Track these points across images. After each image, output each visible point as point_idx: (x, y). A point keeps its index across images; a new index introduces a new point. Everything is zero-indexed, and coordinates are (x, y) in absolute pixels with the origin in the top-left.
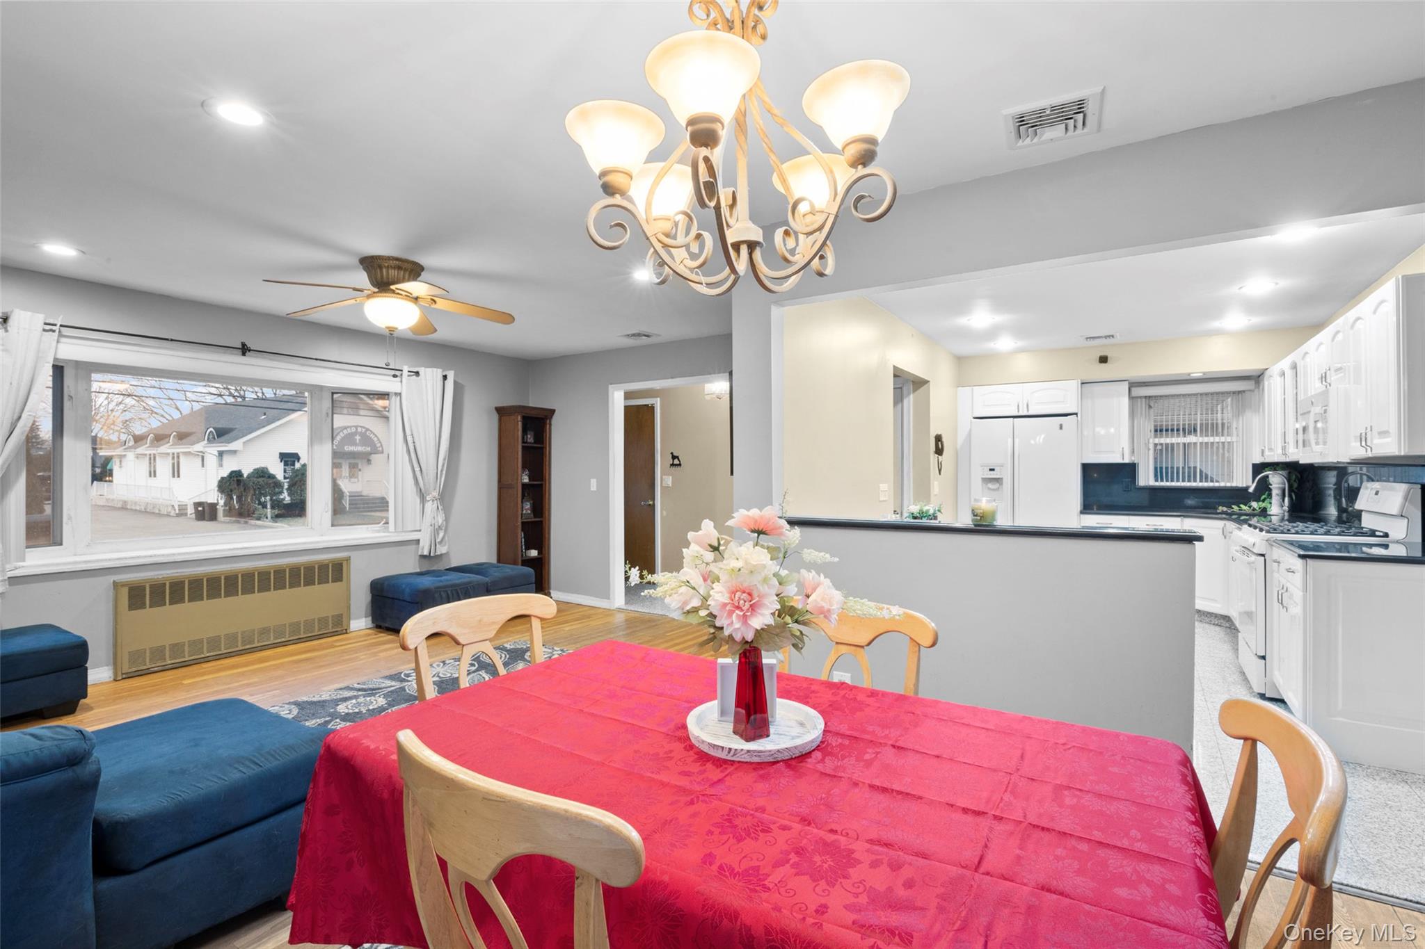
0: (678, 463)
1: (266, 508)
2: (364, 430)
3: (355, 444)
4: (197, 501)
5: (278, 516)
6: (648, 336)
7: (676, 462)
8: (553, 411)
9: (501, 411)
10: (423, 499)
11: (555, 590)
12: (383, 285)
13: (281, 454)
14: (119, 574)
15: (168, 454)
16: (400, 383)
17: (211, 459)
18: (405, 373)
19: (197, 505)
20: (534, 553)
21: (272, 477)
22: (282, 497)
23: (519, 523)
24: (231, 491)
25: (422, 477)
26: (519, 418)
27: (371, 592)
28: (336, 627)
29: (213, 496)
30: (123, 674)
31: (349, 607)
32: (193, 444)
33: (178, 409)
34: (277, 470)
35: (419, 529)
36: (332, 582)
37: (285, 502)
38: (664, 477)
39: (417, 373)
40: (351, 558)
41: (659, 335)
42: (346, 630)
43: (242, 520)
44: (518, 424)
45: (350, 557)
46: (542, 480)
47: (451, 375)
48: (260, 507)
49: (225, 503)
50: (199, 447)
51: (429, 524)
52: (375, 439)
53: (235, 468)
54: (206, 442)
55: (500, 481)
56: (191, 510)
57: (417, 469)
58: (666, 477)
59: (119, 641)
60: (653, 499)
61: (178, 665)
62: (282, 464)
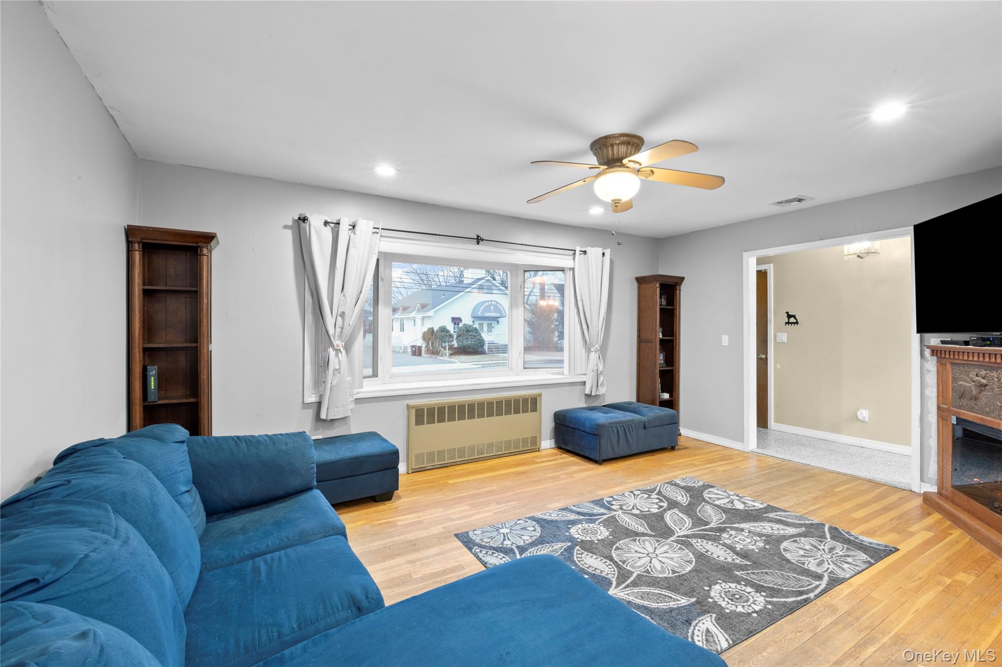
0: (795, 321)
1: (446, 350)
2: (495, 303)
3: (490, 312)
4: (412, 345)
5: (451, 354)
6: (800, 200)
7: (792, 320)
8: (683, 279)
9: (640, 280)
10: (588, 351)
11: (683, 427)
12: (613, 162)
13: (452, 318)
14: (412, 399)
15: (398, 318)
16: (573, 260)
17: (418, 322)
18: (578, 252)
19: (413, 347)
20: (666, 396)
21: (448, 331)
22: (453, 343)
23: (658, 372)
24: (429, 339)
25: (588, 333)
26: (658, 285)
27: (555, 421)
28: (532, 446)
29: (420, 343)
30: (412, 469)
31: (540, 432)
32: (410, 313)
33: (401, 295)
34: (450, 327)
35: (584, 373)
36: (531, 412)
37: (455, 346)
38: (778, 334)
39: (585, 252)
40: (543, 394)
41: (814, 199)
42: (539, 448)
43: (434, 356)
44: (656, 290)
45: (541, 394)
46: (673, 336)
47: (608, 252)
48: (443, 349)
49: (425, 346)
50: (413, 315)
51: (592, 370)
52: (502, 308)
53: (431, 327)
54: (416, 312)
55: (639, 336)
56: (409, 350)
57: (585, 327)
58: (781, 334)
59: (410, 447)
60: (766, 354)
61: (442, 466)
62: (453, 324)
